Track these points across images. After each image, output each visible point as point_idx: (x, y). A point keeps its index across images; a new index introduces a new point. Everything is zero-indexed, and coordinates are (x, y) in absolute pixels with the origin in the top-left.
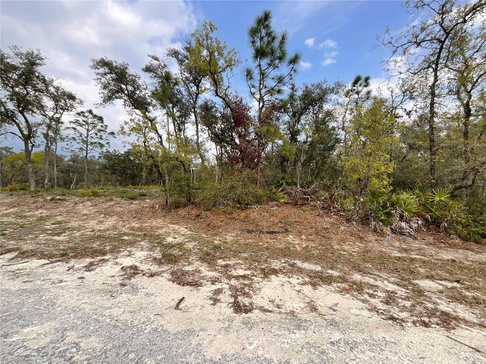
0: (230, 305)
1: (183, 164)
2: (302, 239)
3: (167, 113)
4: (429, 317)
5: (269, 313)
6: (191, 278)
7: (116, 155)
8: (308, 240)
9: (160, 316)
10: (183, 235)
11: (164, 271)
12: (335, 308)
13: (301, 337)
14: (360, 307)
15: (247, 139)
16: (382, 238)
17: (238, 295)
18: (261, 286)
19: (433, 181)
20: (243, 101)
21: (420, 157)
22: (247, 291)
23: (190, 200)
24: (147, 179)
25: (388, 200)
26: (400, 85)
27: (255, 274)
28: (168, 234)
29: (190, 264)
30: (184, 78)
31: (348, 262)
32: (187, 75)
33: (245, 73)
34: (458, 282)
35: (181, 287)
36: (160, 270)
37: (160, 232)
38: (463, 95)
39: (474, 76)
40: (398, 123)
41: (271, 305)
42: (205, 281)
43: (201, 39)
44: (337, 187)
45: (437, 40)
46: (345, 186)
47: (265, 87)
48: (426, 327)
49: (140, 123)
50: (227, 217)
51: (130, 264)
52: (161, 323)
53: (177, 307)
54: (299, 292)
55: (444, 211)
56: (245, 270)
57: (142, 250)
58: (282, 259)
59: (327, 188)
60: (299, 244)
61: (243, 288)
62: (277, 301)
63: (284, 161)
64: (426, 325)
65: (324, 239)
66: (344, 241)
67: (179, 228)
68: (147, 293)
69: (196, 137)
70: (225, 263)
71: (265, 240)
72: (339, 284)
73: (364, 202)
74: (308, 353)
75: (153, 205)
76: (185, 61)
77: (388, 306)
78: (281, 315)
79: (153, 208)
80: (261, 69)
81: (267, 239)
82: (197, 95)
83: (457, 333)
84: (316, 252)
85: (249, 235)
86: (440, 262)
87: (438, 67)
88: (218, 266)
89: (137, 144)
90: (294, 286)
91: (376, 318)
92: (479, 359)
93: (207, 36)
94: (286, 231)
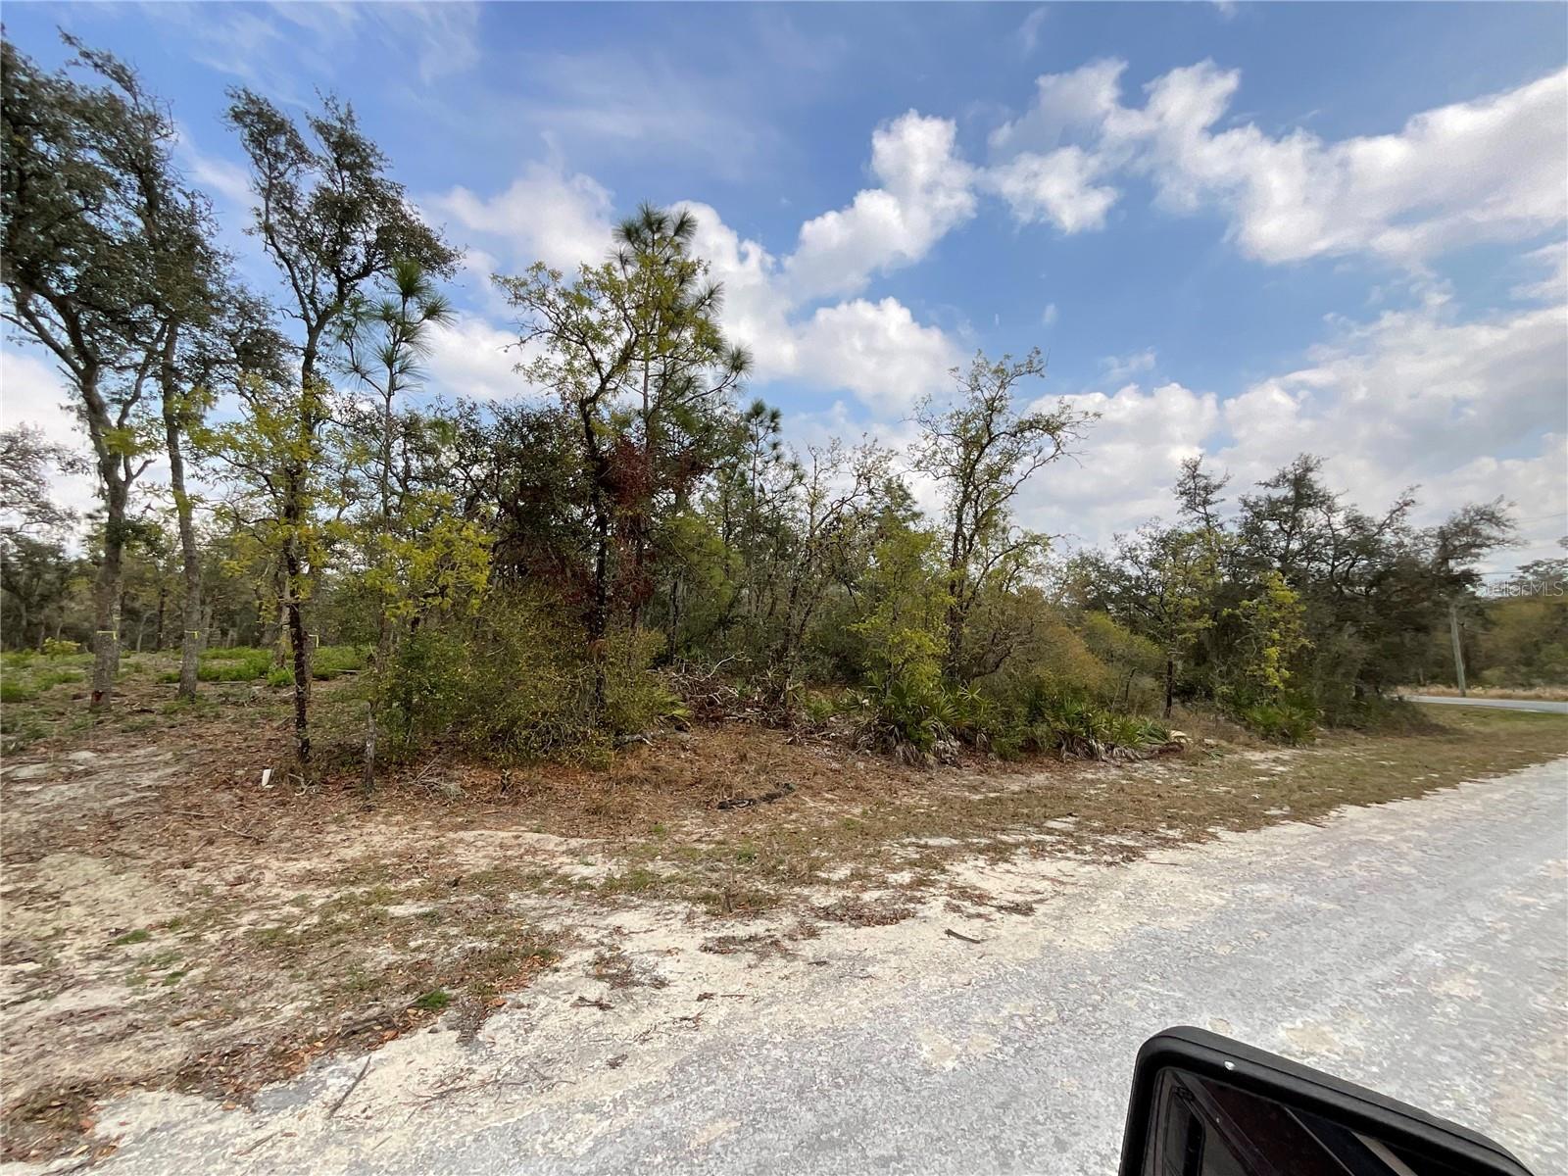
11: (802, 921)
35: (900, 925)
36: (789, 922)
53: (973, 941)
68: (889, 952)
79: (238, 784)
94: (789, 789)
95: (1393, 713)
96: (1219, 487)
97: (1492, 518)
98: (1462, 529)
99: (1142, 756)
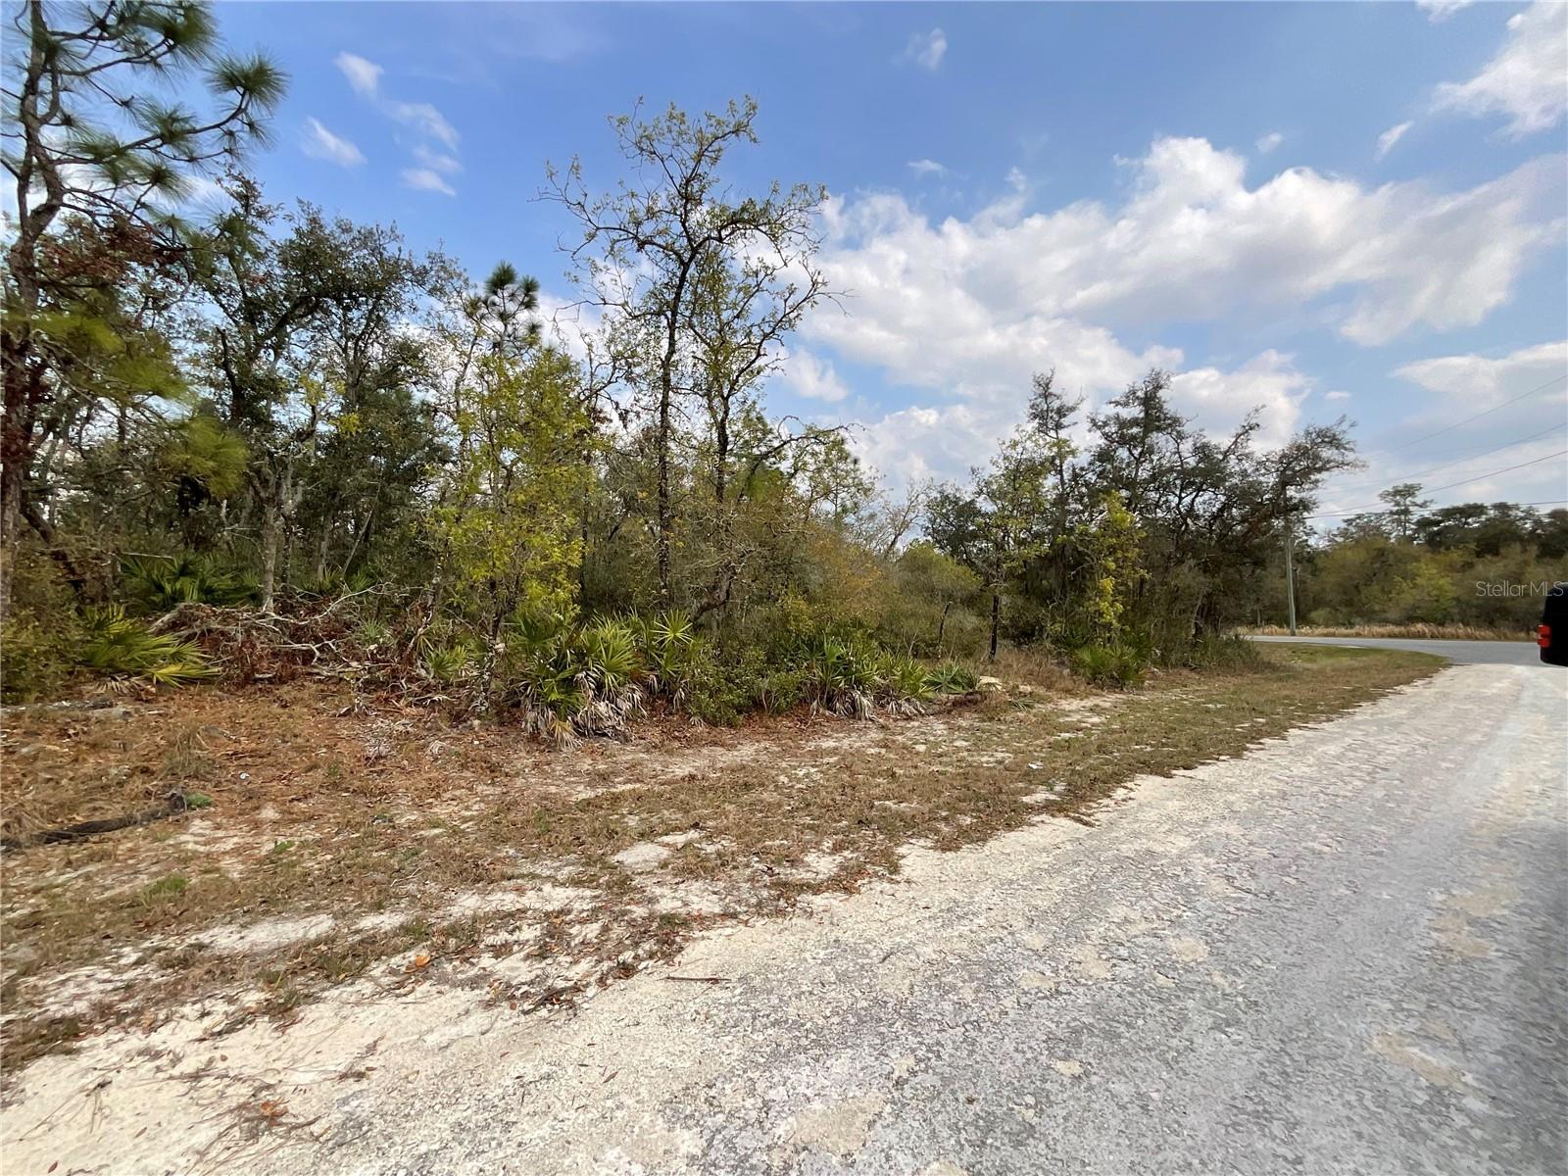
2: (257, 825)
4: (636, 945)
8: (290, 819)
12: (363, 1065)
14: (461, 1009)
16: (552, 757)
19: (664, 591)
25: (570, 643)
26: (607, 335)
31: (444, 860)
34: (696, 826)
38: (716, 402)
39: (734, 367)
40: (602, 436)
44: (425, 608)
45: (675, 253)
46: (453, 606)
47: (70, 123)
48: (628, 977)
54: (196, 1076)
55: (681, 662)
58: (127, 950)
59: (390, 611)
60: (237, 851)
63: (197, 495)
64: (627, 971)
65: (361, 801)
66: (436, 790)
71: (27, 880)
72: (396, 960)
73: (505, 655)
77: (543, 964)
80: (37, 20)
81: (42, 873)
83: (684, 960)
84: (317, 862)
86: (669, 789)
87: (676, 320)
90: (176, 1061)
91: (506, 1021)
92: (715, 1001)
94: (178, 807)
95: (1228, 651)
96: (1072, 409)
97: (1334, 441)
98: (1301, 451)
99: (930, 711)
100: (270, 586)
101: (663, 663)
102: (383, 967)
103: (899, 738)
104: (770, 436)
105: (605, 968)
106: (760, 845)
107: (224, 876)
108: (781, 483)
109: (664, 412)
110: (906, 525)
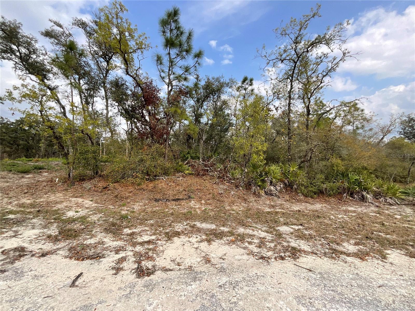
0: (133, 271)
1: (90, 137)
2: (201, 204)
3: (71, 84)
4: (285, 252)
5: (170, 272)
6: (93, 251)
7: (4, 124)
8: (206, 204)
9: (50, 298)
10: (87, 208)
11: (61, 248)
12: (224, 257)
13: (196, 287)
14: (242, 253)
15: (157, 117)
16: (259, 199)
17: (142, 260)
18: (164, 249)
19: (289, 157)
20: (153, 83)
21: (283, 140)
22: (151, 255)
23: (97, 173)
24: (46, 151)
25: (263, 170)
26: (272, 88)
27: (160, 238)
28: (69, 208)
29: (93, 236)
30: (92, 52)
31: (236, 219)
32: (96, 49)
33: (156, 58)
34: (301, 225)
35: (80, 262)
36: (55, 248)
37: (59, 206)
38: (306, 100)
39: (312, 88)
40: (271, 115)
41: (172, 264)
42: (108, 251)
43: (110, 16)
44: (229, 161)
45: (293, 60)
46: (235, 160)
47: (174, 74)
48: (283, 260)
49: (35, 90)
50: (135, 188)
51: (15, 245)
52: (51, 306)
53: (73, 284)
54: (197, 248)
55: (295, 177)
56: (151, 235)
57: (33, 228)
58: (185, 222)
59: (222, 161)
60: (199, 208)
61: (147, 253)
62: (178, 260)
63: (190, 138)
64: (282, 258)
65: (219, 202)
66: (233, 202)
67: (83, 201)
68: (36, 276)
69: (105, 112)
70: (131, 231)
71: (171, 207)
72: (228, 238)
73: (247, 172)
74: (201, 300)
75: (52, 178)
76: (94, 34)
77: (260, 249)
78: (180, 271)
79: (52, 181)
80: (170, 58)
81: (173, 206)
82: (107, 71)
83: (299, 261)
84: (212, 214)
85: (156, 204)
86: (292, 213)
87: (293, 79)
88: (123, 235)
89: (31, 113)
90: (193, 244)
91: (252, 259)
92: (311, 276)
93: (117, 15)
94: (189, 198)
99: (403, 203)
100: (201, 156)
101: (289, 177)
102: (226, 239)
103: (386, 211)
104: (325, 107)
105: (276, 256)
106: (324, 236)
107: (197, 213)
108: (330, 122)
109: (289, 106)
110: (389, 132)
